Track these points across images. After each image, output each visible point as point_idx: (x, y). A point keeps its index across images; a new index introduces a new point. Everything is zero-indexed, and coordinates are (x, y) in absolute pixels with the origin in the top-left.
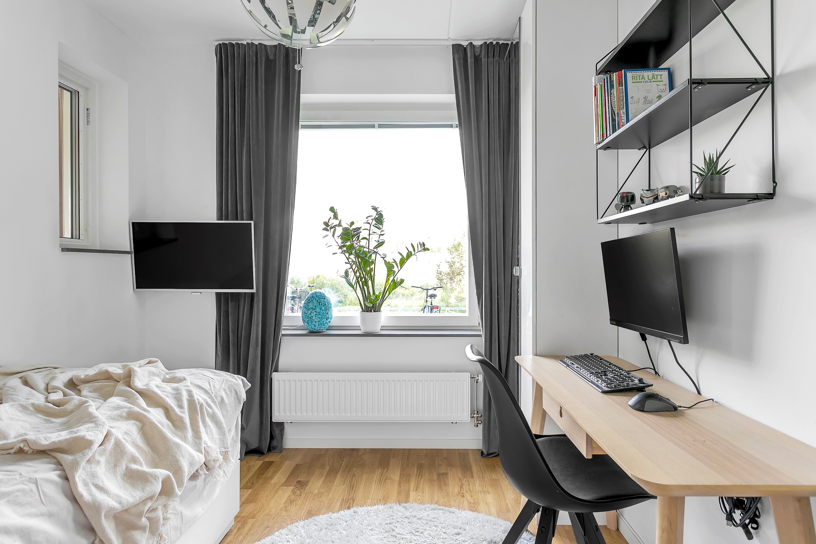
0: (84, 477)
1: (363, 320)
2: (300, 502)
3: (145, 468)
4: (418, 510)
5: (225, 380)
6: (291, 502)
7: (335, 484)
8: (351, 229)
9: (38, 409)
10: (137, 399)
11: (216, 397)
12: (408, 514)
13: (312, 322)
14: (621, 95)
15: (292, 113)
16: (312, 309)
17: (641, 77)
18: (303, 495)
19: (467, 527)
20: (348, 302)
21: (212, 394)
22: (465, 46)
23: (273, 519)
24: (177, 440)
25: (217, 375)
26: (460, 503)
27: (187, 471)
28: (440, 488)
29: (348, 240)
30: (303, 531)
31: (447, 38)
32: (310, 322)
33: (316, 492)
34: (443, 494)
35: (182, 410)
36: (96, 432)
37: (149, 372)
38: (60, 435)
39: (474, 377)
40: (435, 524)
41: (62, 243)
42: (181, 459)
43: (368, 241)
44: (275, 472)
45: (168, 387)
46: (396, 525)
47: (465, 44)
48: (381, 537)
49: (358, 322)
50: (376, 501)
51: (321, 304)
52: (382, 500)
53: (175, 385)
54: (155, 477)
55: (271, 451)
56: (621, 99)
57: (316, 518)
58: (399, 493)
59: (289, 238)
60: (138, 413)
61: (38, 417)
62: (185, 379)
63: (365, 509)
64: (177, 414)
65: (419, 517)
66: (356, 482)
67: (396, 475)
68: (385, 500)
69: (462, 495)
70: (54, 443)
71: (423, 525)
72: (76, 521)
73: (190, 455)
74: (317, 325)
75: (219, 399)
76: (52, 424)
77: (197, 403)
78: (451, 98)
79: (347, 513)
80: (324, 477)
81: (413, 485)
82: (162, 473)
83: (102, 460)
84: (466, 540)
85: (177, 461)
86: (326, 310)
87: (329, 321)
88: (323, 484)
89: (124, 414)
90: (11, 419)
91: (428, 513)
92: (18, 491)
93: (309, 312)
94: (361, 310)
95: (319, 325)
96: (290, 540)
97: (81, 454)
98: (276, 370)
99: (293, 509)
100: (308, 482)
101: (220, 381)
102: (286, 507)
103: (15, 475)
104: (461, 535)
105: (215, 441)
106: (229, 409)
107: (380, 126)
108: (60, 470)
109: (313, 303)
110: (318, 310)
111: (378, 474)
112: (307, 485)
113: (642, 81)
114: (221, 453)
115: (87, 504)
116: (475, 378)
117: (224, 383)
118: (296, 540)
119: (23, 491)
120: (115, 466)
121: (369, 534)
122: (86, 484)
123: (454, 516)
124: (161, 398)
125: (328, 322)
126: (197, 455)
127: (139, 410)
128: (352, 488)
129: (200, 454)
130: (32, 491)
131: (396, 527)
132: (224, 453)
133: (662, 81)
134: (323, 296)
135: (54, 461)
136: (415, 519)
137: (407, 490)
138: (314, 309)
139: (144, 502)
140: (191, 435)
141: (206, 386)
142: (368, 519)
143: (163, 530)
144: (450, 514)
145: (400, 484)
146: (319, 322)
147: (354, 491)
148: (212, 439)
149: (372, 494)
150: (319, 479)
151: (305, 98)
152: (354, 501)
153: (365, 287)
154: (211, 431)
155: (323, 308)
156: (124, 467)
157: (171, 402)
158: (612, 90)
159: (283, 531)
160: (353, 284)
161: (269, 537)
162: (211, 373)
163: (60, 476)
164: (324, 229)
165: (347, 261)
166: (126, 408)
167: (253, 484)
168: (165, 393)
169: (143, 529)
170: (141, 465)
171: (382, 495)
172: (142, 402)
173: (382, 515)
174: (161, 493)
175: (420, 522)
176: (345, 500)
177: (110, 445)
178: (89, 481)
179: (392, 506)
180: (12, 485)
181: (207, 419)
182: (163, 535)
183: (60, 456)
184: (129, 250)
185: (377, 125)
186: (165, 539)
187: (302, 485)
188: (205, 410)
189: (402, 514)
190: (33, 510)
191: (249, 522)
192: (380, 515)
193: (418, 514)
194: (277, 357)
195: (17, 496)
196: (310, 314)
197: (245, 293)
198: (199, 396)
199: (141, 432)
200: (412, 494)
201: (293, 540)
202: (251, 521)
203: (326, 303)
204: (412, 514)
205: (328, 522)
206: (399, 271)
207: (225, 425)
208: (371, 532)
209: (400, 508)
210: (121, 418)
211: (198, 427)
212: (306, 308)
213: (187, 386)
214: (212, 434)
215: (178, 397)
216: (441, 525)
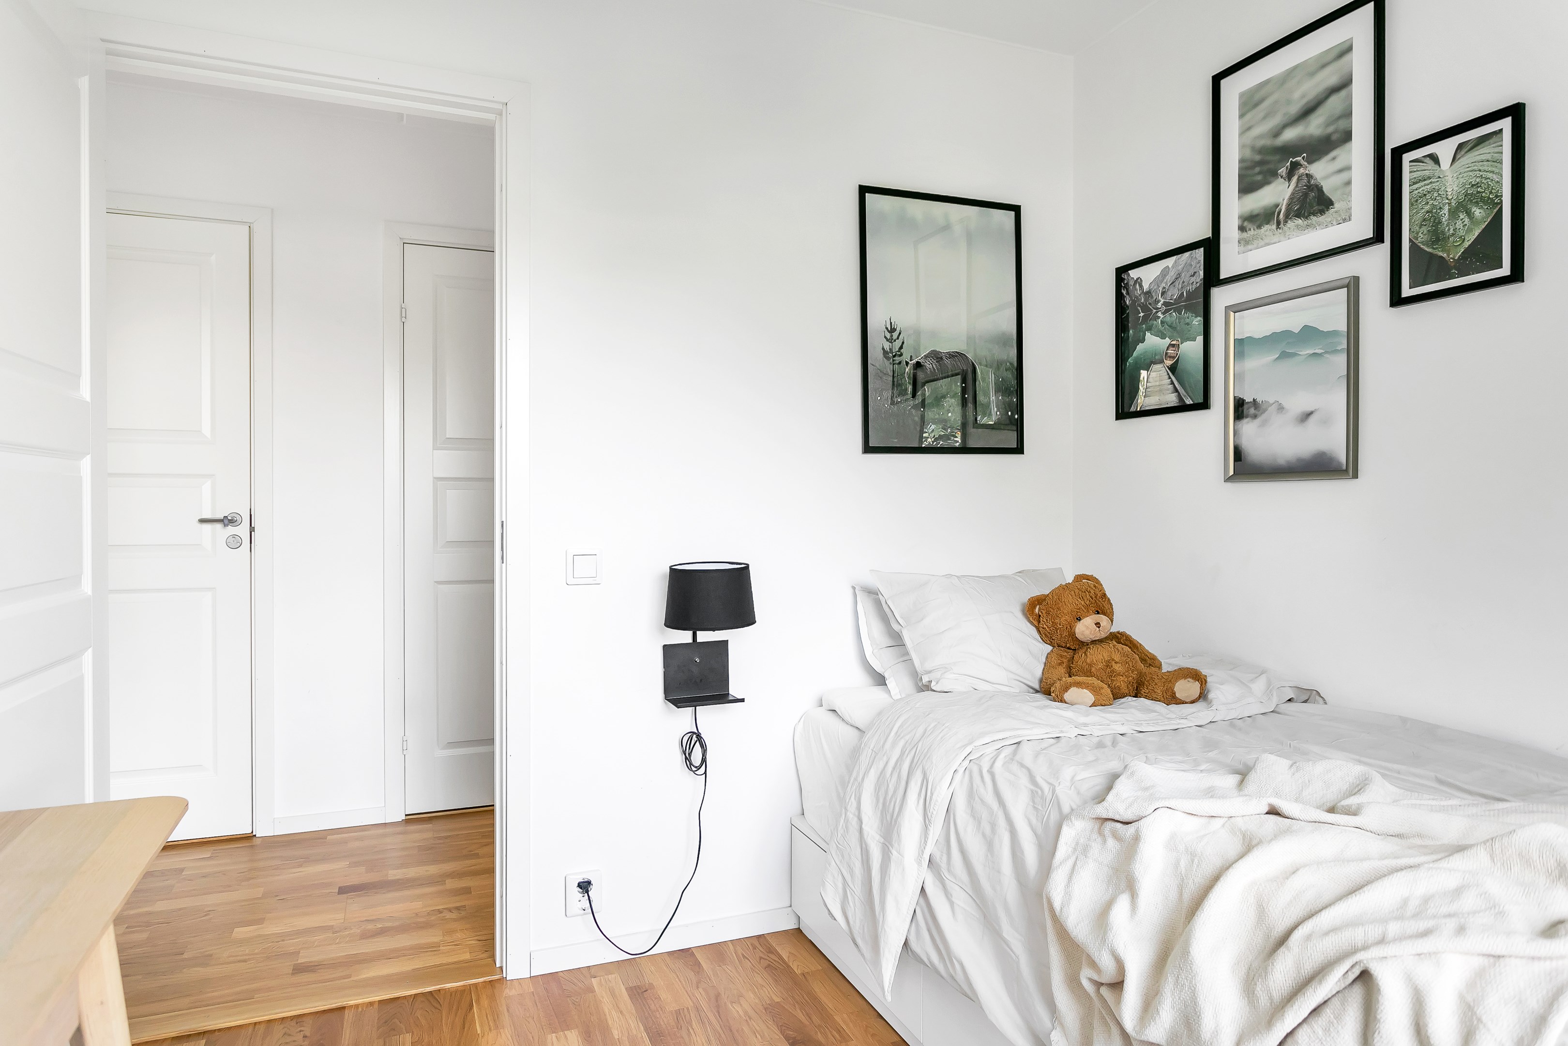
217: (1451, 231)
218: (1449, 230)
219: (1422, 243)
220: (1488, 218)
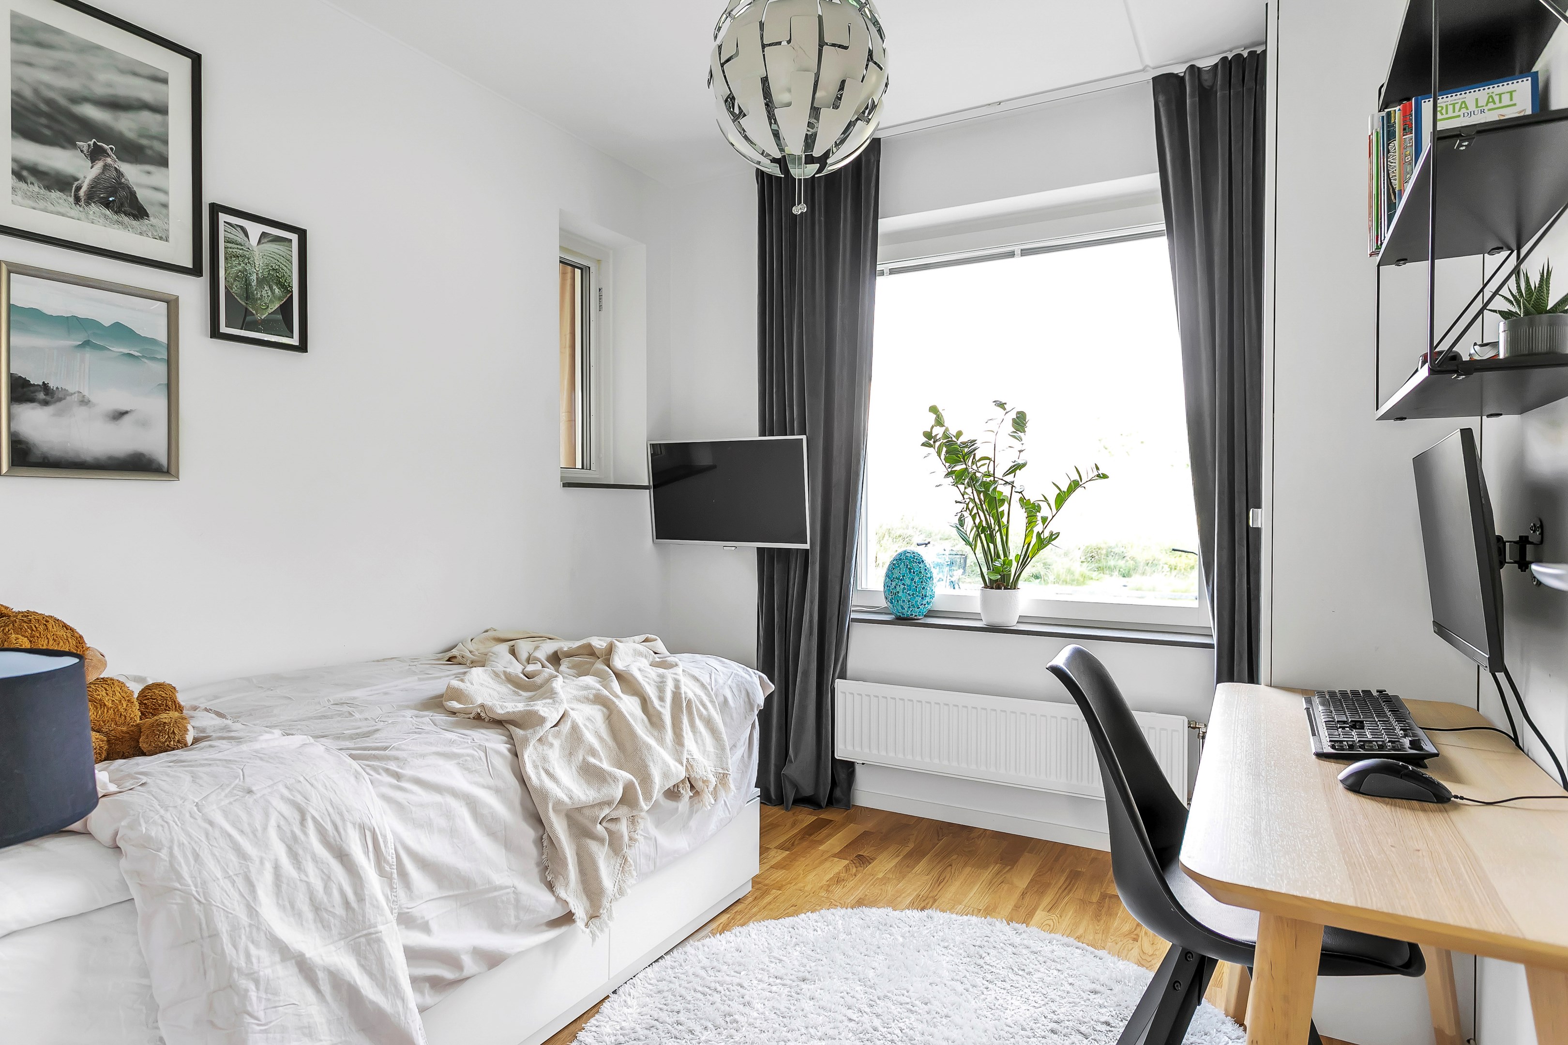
0: (534, 758)
1: (985, 601)
2: (851, 884)
3: (606, 765)
4: (1036, 938)
5: (733, 674)
6: (838, 880)
7: (914, 871)
8: (959, 442)
9: (510, 679)
10: (612, 681)
11: (716, 696)
12: (1017, 940)
13: (898, 601)
14: (1408, 152)
15: (865, 252)
16: (898, 579)
17: (1457, 107)
18: (859, 876)
19: (1117, 988)
20: (1051, 578)
21: (710, 690)
22: (1182, 75)
23: (806, 897)
24: (652, 742)
25: (725, 665)
26: (1124, 949)
27: (659, 785)
28: (1097, 916)
29: (957, 462)
30: (840, 922)
31: (1141, 68)
32: (895, 601)
33: (880, 875)
34: (1098, 928)
35: (662, 704)
36: (551, 709)
37: (635, 650)
38: (516, 706)
39: (1197, 726)
40: (1059, 967)
41: (564, 475)
42: (651, 765)
43: (992, 463)
44: (829, 836)
45: (653, 673)
46: (989, 951)
47: (1180, 69)
48: (957, 961)
49: (976, 607)
50: (972, 909)
51: (912, 571)
52: (982, 911)
53: (661, 671)
54: (615, 779)
55: (832, 805)
56: (1407, 161)
57: (865, 910)
58: (1017, 907)
59: (860, 461)
60: (607, 698)
61: (508, 688)
62: (677, 665)
63: (946, 915)
64: (654, 708)
65: (1034, 950)
66: (948, 875)
67: (1021, 880)
68: (988, 911)
69: (1135, 937)
70: (508, 712)
71: (1037, 963)
72: (523, 804)
73: (664, 762)
74: (906, 607)
75: (721, 699)
76: (519, 697)
77: (684, 698)
78: (1152, 181)
79: (915, 915)
80: (900, 858)
81: (1047, 900)
82: (625, 776)
83: (557, 743)
84: (1106, 1004)
85: (646, 767)
86: (922, 582)
87: (926, 601)
88: (896, 866)
89: (591, 697)
90: (482, 685)
91: (1054, 947)
92: (468, 755)
93: (894, 584)
94: (983, 585)
95: (909, 607)
96: (818, 929)
97: (531, 731)
98: (843, 676)
99: (838, 891)
100: (873, 859)
101: (727, 675)
102: (829, 886)
103: (468, 739)
104: (1099, 995)
105: (708, 756)
106: (735, 715)
107: (1025, 252)
108: (510, 744)
109: (900, 569)
110: (908, 582)
111: (993, 871)
112: (870, 863)
113: (1461, 113)
114: (716, 775)
115: (535, 789)
116: (1199, 728)
117: (731, 679)
118: (826, 932)
119: (472, 756)
120: (571, 754)
121: (940, 952)
122: (536, 767)
123: (1099, 963)
124: (640, 684)
125: (924, 602)
126: (675, 766)
127: (608, 694)
128: (940, 883)
129: (679, 766)
130: (480, 759)
131: (989, 954)
132: (722, 775)
133: (1515, 105)
134: (917, 559)
135: (507, 733)
136: (1024, 951)
137: (1033, 906)
138: (901, 580)
139: (601, 804)
140: (672, 739)
141: (705, 679)
142: (946, 930)
143: (630, 853)
144: (1095, 958)
145: (1023, 894)
146: (909, 601)
147: (940, 889)
148: (704, 752)
149: (969, 898)
150: (892, 859)
151: (885, 225)
152: (935, 901)
153: (991, 546)
154: (703, 740)
155: (916, 579)
156: (581, 758)
157: (651, 692)
158: (1390, 143)
159: (814, 916)
160: (971, 540)
161: (791, 918)
162: (719, 663)
163: (510, 750)
164: (923, 445)
165: (960, 498)
166: (594, 689)
167: (793, 844)
168: (647, 680)
169: (601, 840)
170: (601, 760)
171: (986, 902)
172: (615, 685)
173: (971, 931)
174: (622, 801)
175: (1033, 957)
176: (921, 896)
177: (566, 727)
178: (539, 764)
179: (993, 922)
180: (463, 748)
181: (698, 722)
182: (628, 858)
183: (512, 728)
184: (646, 484)
185: (1017, 252)
186: (631, 865)
187: (862, 861)
188: (695, 709)
189: (1006, 939)
190: (481, 780)
191: (772, 892)
192: (967, 931)
193: (1034, 944)
194: (844, 656)
195: (466, 760)
196: (895, 587)
197: (798, 549)
198: (689, 689)
199: (607, 721)
200: (1040, 915)
201: (823, 930)
202: (775, 892)
203: (923, 571)
204: (1025, 942)
205: (881, 920)
206: (1053, 517)
207: (725, 737)
208: (943, 949)
209: (1007, 929)
210: (587, 700)
211: (681, 729)
212: (888, 577)
213: (675, 674)
214: (704, 744)
215: (661, 689)
216: (1069, 971)
217: (259, 296)
218: (257, 294)
219: (236, 294)
220: (284, 298)
